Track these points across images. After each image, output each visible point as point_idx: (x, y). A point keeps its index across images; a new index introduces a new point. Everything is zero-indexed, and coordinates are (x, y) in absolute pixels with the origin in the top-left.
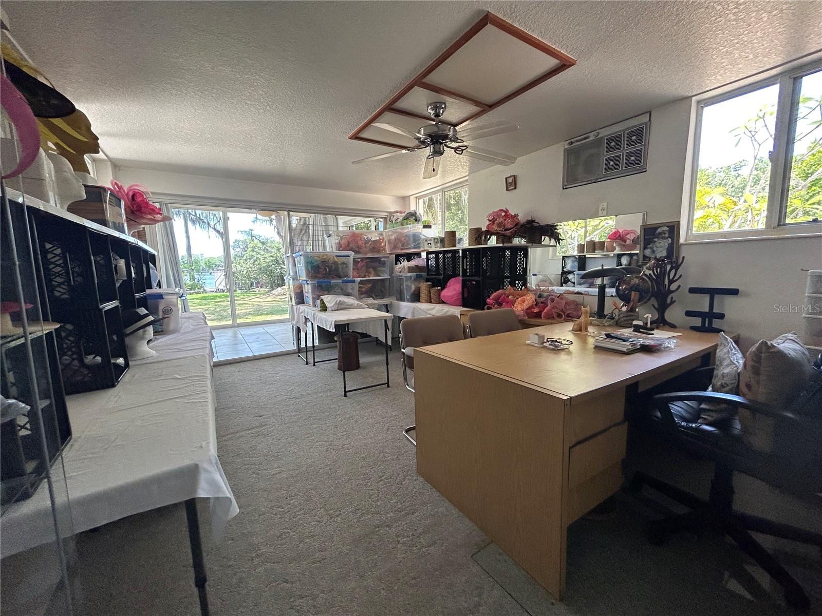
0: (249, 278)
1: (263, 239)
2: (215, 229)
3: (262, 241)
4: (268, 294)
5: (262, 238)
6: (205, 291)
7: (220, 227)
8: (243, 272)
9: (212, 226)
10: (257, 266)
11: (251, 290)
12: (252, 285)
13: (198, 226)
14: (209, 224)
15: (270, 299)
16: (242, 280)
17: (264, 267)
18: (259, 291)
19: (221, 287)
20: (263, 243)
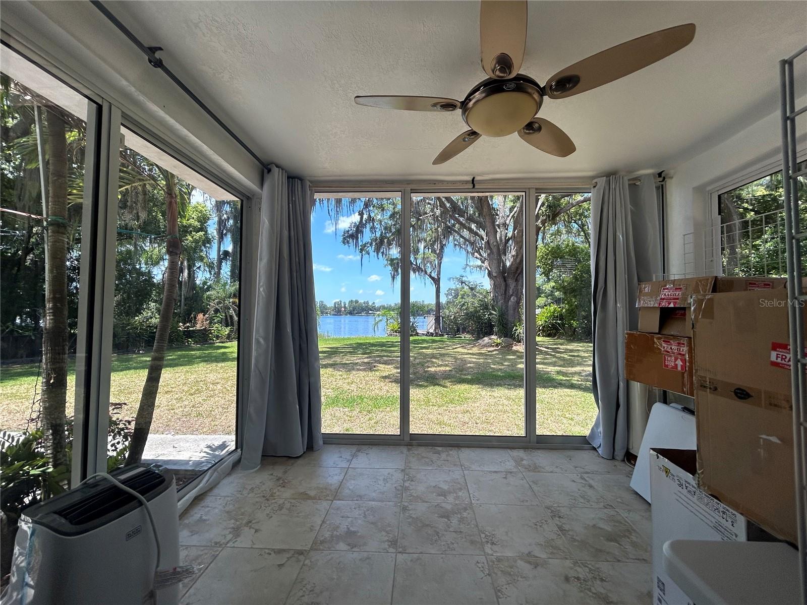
0: (456, 323)
1: (472, 285)
2: (430, 276)
3: (471, 286)
4: (473, 343)
5: (472, 283)
6: (417, 334)
7: (434, 275)
8: (451, 317)
9: (428, 274)
10: (465, 311)
11: (457, 336)
12: (458, 330)
13: (417, 273)
14: (426, 272)
15: (475, 350)
16: (449, 324)
17: (471, 312)
18: (465, 337)
19: (432, 331)
20: (472, 289)
